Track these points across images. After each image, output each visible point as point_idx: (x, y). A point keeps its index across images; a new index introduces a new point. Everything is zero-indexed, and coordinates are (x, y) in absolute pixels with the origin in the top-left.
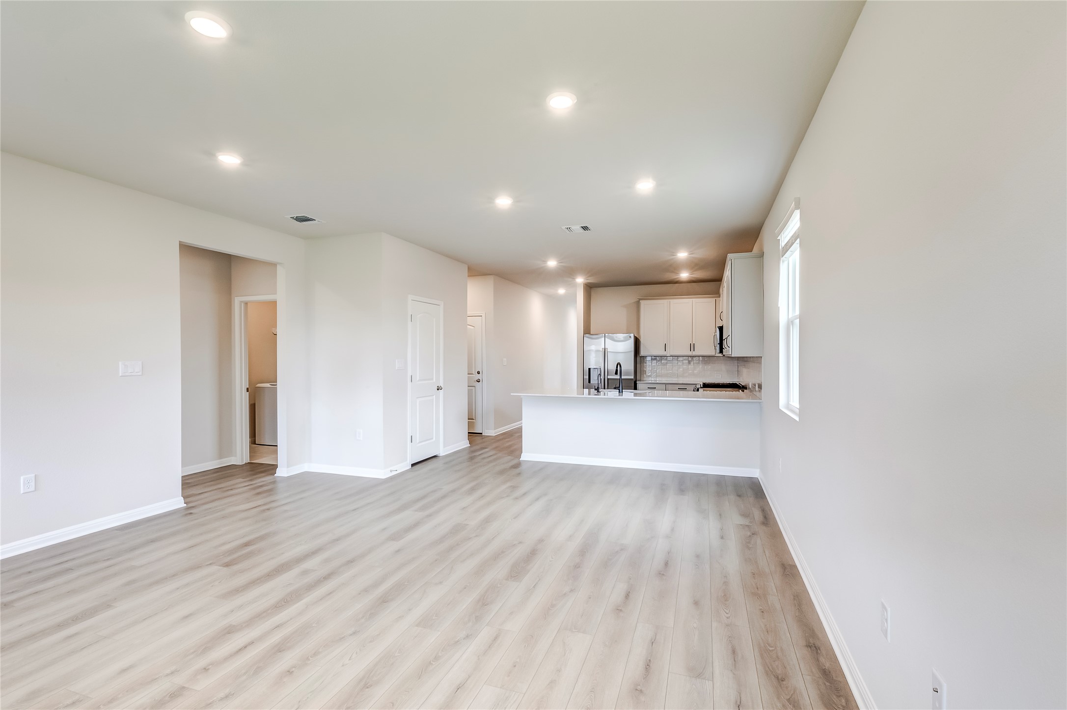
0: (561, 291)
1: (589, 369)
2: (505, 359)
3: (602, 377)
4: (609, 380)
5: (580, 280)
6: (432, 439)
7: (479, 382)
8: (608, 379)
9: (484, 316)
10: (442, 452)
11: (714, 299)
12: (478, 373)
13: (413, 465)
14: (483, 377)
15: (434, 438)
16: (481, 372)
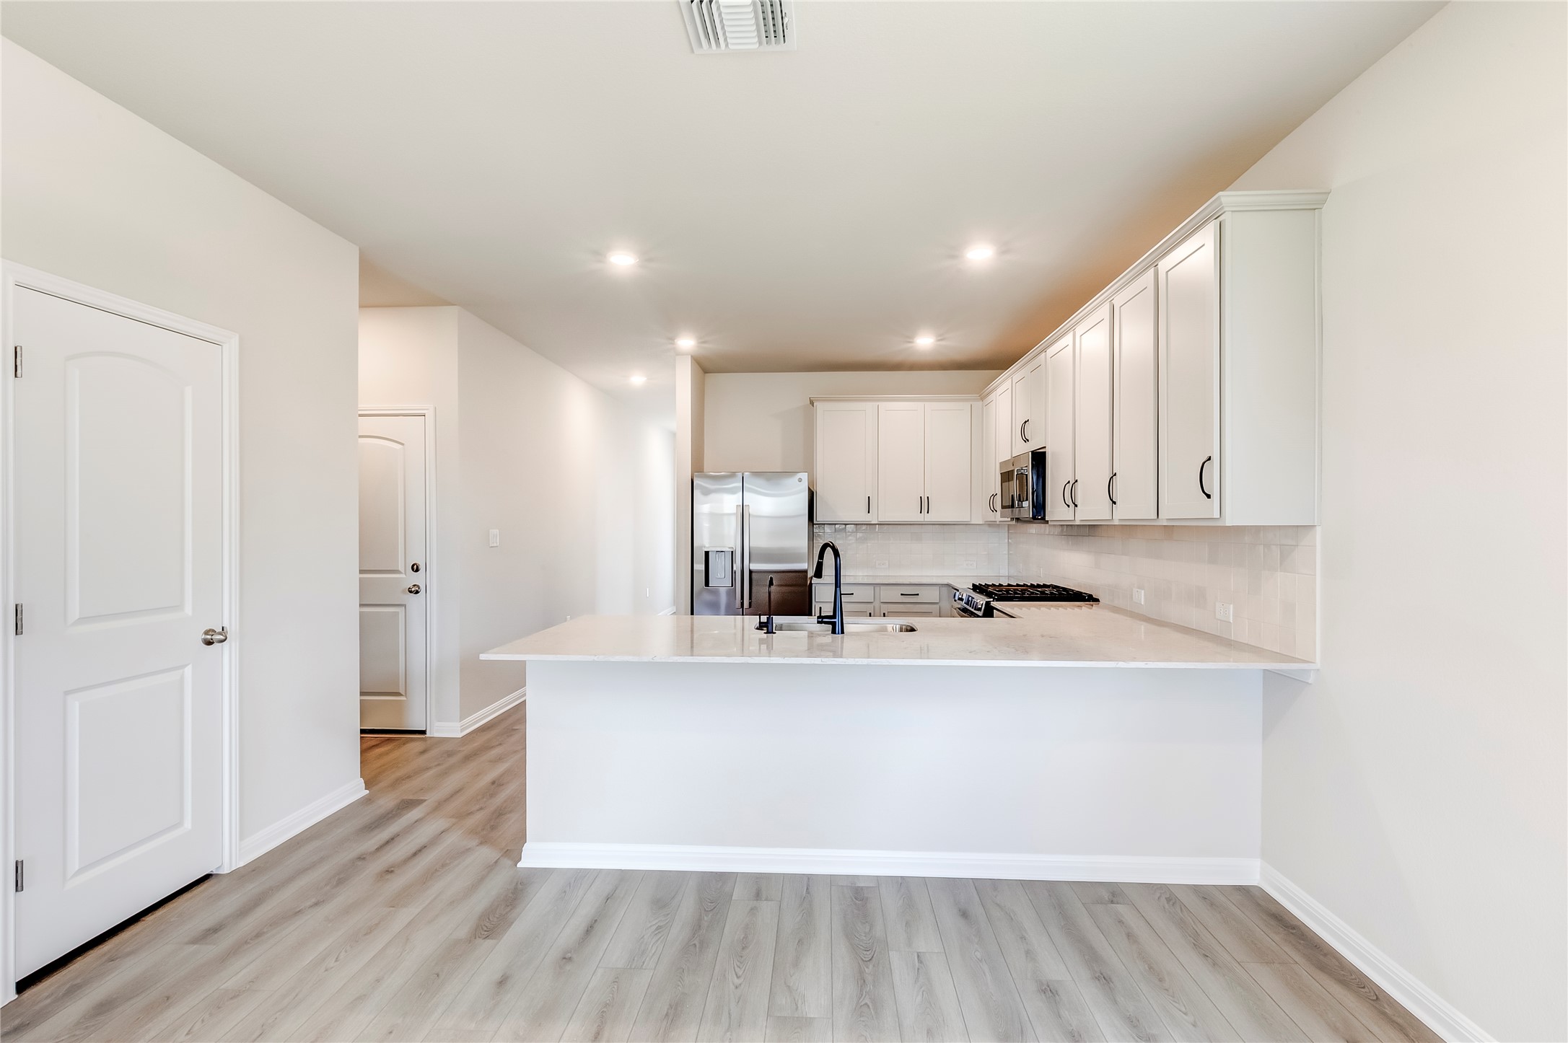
0: (637, 379)
1: (707, 553)
2: (496, 531)
3: (737, 567)
4: (753, 574)
5: (687, 343)
6: (179, 824)
7: (417, 592)
8: (751, 572)
9: (430, 415)
10: (229, 859)
11: (968, 405)
12: (415, 568)
13: (22, 986)
14: (430, 579)
15: (188, 824)
16: (422, 568)
